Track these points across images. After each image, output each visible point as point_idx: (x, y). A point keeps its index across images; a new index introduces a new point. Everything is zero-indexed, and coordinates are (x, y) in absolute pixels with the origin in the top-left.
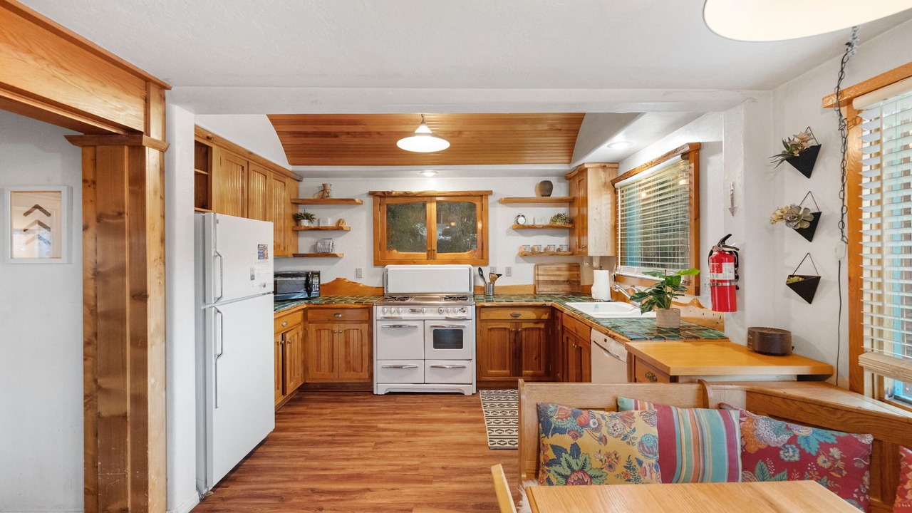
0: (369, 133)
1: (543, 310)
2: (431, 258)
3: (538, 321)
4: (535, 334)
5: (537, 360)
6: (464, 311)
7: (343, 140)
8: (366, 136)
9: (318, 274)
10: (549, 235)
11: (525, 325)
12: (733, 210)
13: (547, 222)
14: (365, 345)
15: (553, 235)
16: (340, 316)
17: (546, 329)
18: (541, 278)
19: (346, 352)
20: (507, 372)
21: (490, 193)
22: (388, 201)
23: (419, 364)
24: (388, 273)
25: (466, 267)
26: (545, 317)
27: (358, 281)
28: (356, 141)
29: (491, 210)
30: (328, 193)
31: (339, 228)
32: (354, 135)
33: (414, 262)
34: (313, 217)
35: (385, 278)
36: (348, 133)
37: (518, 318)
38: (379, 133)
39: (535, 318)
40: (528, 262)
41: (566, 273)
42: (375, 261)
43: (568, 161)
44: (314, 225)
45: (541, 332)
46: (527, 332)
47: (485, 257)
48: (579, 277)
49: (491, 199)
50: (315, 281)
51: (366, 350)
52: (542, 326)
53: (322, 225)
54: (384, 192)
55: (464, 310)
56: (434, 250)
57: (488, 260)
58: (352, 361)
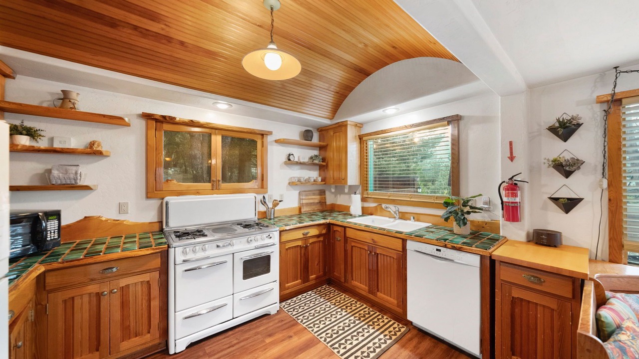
0: (169, 40)
1: (322, 227)
2: (215, 189)
3: (318, 236)
4: (317, 245)
5: (318, 266)
6: (271, 238)
7: (124, 35)
8: (164, 41)
9: (57, 215)
10: (307, 170)
11: (311, 241)
12: (512, 158)
13: (306, 160)
14: (154, 298)
15: (310, 170)
16: (114, 270)
17: (324, 242)
18: (304, 202)
19: (123, 316)
20: (299, 281)
21: (270, 133)
22: (167, 127)
23: (228, 300)
24: (169, 205)
25: (251, 196)
26: (324, 232)
27: (121, 217)
28: (145, 43)
29: (269, 147)
30: (74, 104)
31: (93, 152)
32: (145, 33)
33: (198, 193)
34: (42, 133)
35: (163, 211)
36: (136, 28)
37: (308, 236)
38: (182, 43)
39: (318, 234)
40: (295, 190)
41: (318, 197)
42: (147, 193)
43: (331, 117)
44: (43, 144)
45: (321, 244)
46: (312, 245)
47: (265, 187)
48: (325, 199)
49: (270, 139)
50: (52, 225)
51: (156, 304)
52: (321, 239)
53: (57, 145)
54: (164, 117)
55: (271, 236)
56: (219, 181)
57: (267, 188)
58: (132, 325)
